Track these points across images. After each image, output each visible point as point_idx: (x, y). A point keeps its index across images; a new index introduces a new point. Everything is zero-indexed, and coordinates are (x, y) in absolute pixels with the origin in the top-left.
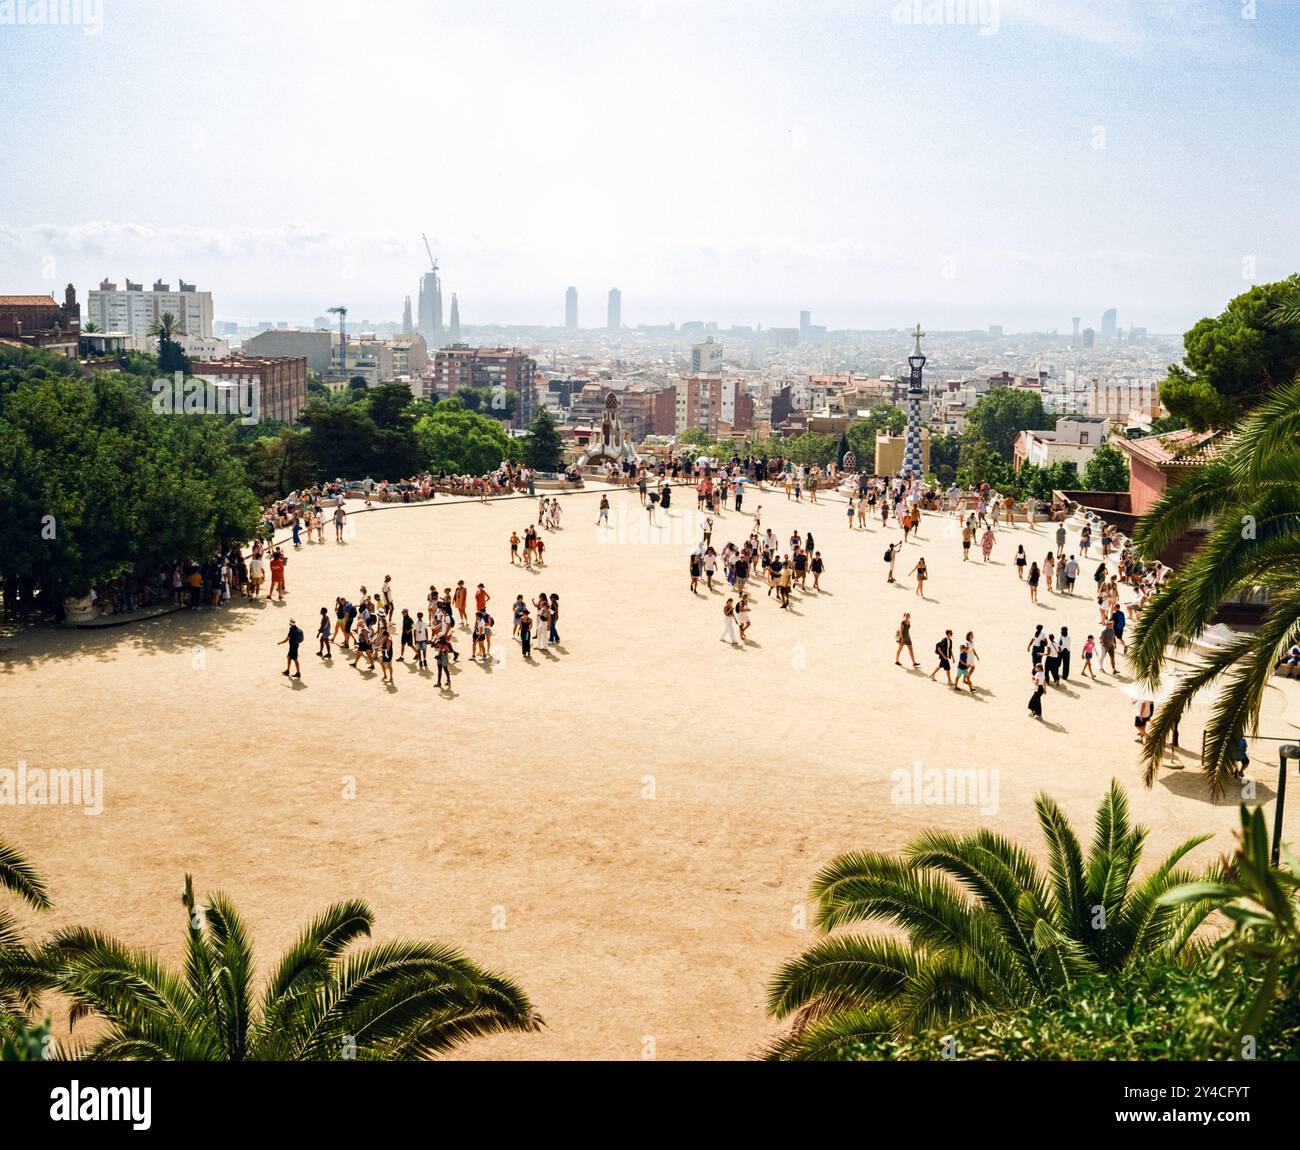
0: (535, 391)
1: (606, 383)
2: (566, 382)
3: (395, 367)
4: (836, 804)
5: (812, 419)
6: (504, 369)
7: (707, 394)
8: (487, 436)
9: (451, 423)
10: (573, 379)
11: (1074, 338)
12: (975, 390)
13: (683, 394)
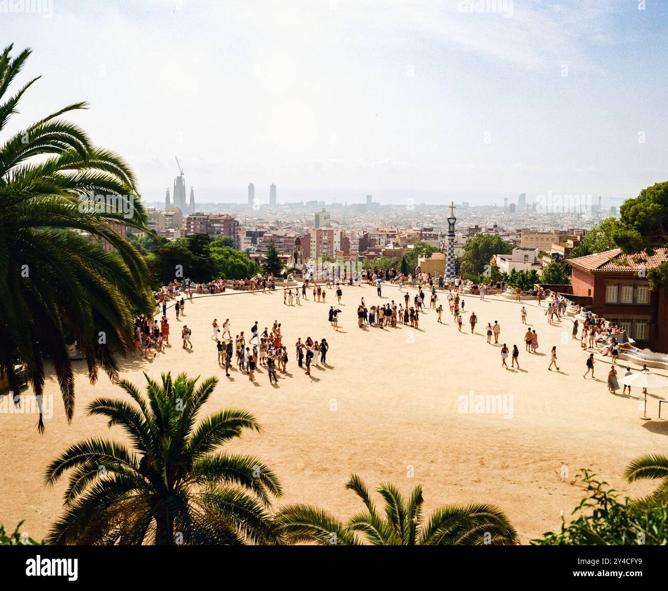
0: (238, 236)
1: (275, 232)
2: (255, 232)
3: (166, 224)
4: (490, 441)
5: (384, 250)
6: (222, 225)
7: (326, 238)
8: (238, 259)
9: (219, 253)
10: (258, 230)
11: (505, 208)
12: (462, 234)
13: (314, 238)
